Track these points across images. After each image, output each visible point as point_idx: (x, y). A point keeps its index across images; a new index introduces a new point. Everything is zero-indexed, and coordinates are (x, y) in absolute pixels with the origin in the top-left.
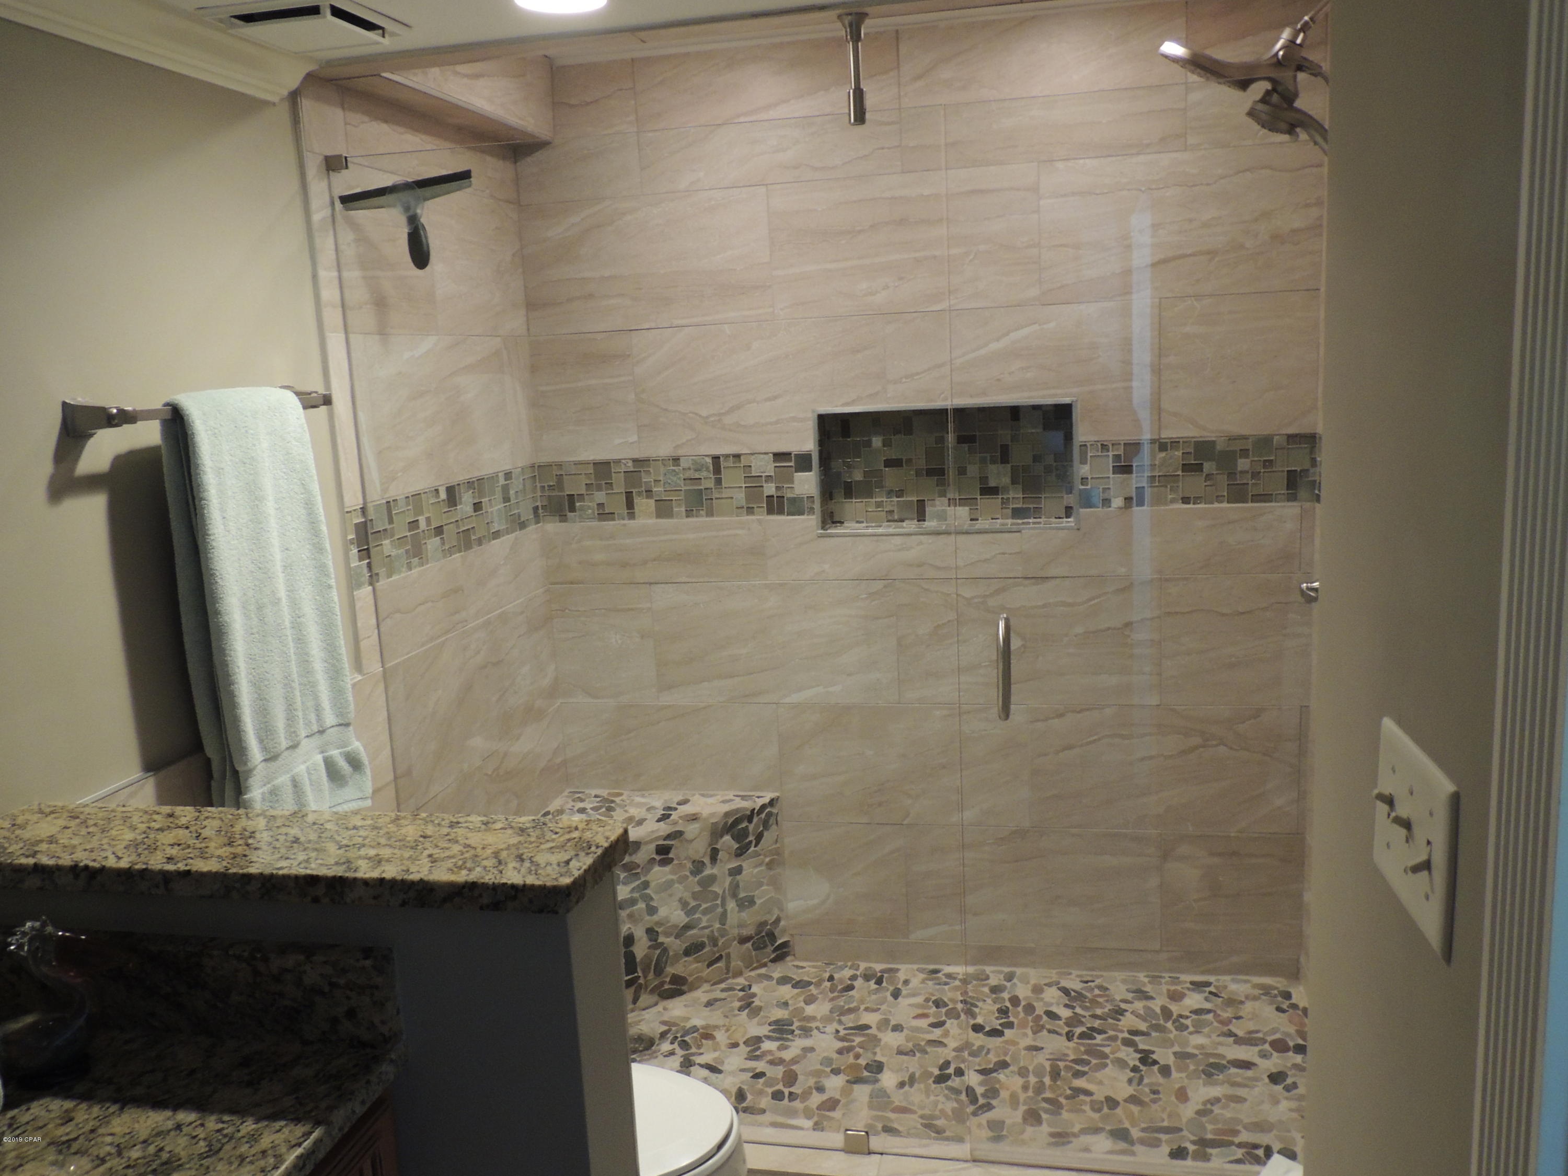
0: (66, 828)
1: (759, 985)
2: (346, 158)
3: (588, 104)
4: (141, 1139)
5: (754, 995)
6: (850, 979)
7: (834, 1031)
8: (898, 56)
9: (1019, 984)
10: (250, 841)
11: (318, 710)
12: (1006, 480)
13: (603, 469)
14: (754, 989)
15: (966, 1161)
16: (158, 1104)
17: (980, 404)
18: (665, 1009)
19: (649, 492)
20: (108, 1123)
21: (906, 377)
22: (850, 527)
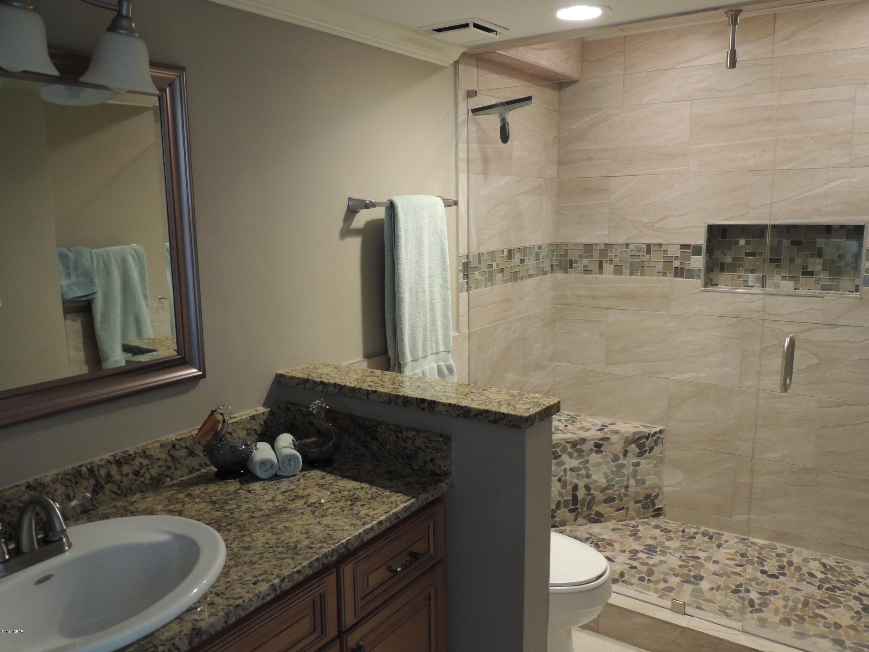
0: (333, 371)
1: (643, 526)
2: (476, 91)
3: (600, 60)
4: (348, 489)
5: (639, 531)
6: (694, 533)
7: (679, 556)
8: (775, 27)
9: (795, 556)
10: (401, 384)
11: (437, 343)
12: (819, 268)
13: (588, 247)
14: (640, 528)
15: (739, 631)
16: (355, 480)
17: (805, 223)
18: (590, 527)
19: (611, 261)
20: (337, 482)
21: (762, 206)
22: (721, 287)
